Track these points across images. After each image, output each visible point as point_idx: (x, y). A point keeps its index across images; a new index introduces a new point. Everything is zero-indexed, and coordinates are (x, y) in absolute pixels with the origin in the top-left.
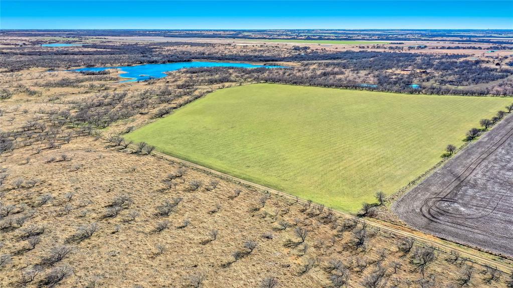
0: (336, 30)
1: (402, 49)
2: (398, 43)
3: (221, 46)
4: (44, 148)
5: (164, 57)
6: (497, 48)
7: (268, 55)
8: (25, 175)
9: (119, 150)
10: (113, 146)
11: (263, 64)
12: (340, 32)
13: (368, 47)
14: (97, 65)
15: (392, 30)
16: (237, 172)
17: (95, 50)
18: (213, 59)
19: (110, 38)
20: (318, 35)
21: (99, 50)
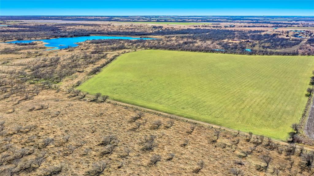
0: (173, 16)
1: (221, 27)
2: (216, 24)
3: (104, 25)
4: (20, 99)
5: (69, 33)
6: (277, 27)
7: (138, 31)
8: (17, 122)
9: (80, 99)
10: (73, 96)
11: (140, 37)
12: (176, 17)
13: (199, 26)
14: (25, 39)
15: (207, 16)
16: (179, 113)
17: (18, 29)
18: (104, 34)
19: (25, 21)
20: (164, 19)
21: (20, 29)
